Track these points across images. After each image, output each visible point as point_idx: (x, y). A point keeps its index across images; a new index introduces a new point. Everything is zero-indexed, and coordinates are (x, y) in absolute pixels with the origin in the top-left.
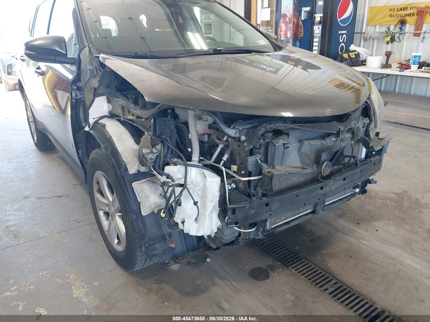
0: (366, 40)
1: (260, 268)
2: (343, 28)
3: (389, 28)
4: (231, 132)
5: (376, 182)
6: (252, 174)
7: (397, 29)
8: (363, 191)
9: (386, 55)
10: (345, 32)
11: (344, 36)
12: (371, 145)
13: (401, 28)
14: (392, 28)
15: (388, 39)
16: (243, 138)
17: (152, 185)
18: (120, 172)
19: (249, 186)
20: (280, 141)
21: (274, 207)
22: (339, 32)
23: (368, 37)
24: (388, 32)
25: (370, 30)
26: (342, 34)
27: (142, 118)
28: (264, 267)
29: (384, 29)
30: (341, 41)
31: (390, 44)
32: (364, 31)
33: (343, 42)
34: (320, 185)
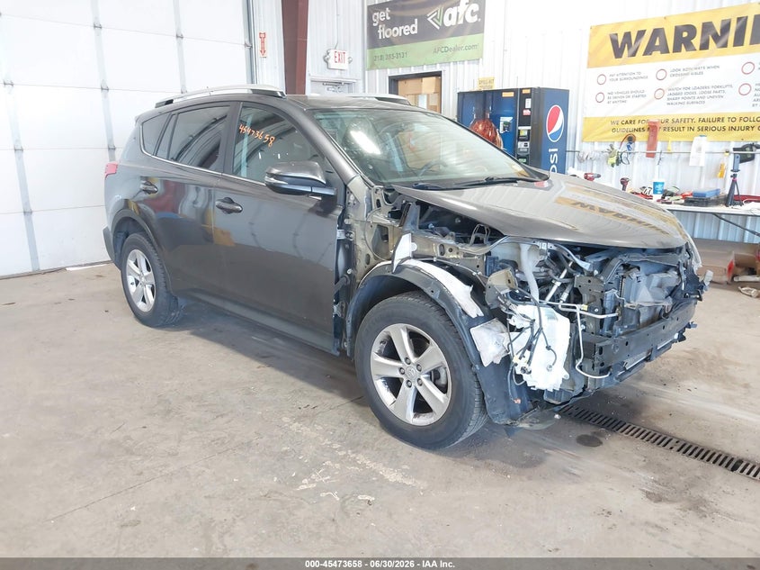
0: (581, 160)
1: (586, 436)
2: (553, 146)
3: (611, 146)
4: (585, 265)
5: (695, 326)
6: (607, 312)
7: (624, 148)
8: (682, 338)
9: (622, 183)
10: (556, 150)
11: (555, 155)
12: (700, 281)
13: (628, 147)
14: (616, 146)
15: (614, 160)
16: (596, 272)
17: (488, 331)
18: (456, 317)
19: (601, 327)
20: (634, 274)
21: (632, 346)
22: (550, 150)
23: (585, 157)
24: (611, 151)
25: (586, 148)
26: (553, 153)
27: (474, 256)
28: (589, 434)
29: (605, 147)
30: (552, 162)
31: (615, 166)
32: (577, 149)
33: (554, 163)
34: (662, 324)
